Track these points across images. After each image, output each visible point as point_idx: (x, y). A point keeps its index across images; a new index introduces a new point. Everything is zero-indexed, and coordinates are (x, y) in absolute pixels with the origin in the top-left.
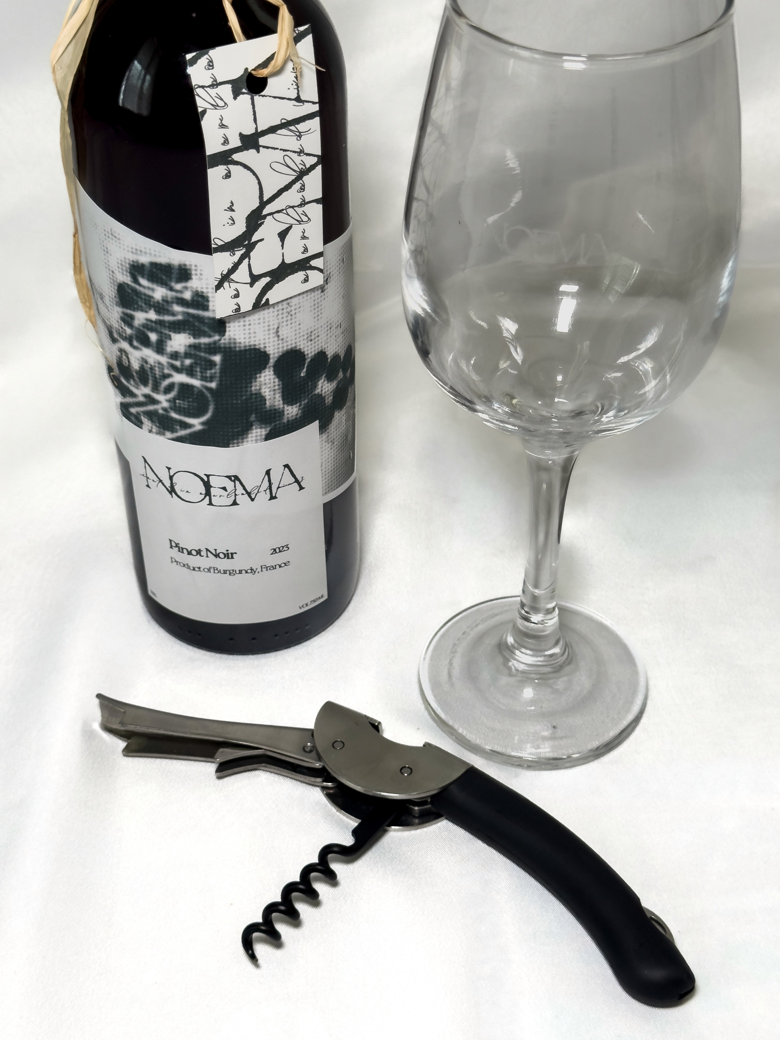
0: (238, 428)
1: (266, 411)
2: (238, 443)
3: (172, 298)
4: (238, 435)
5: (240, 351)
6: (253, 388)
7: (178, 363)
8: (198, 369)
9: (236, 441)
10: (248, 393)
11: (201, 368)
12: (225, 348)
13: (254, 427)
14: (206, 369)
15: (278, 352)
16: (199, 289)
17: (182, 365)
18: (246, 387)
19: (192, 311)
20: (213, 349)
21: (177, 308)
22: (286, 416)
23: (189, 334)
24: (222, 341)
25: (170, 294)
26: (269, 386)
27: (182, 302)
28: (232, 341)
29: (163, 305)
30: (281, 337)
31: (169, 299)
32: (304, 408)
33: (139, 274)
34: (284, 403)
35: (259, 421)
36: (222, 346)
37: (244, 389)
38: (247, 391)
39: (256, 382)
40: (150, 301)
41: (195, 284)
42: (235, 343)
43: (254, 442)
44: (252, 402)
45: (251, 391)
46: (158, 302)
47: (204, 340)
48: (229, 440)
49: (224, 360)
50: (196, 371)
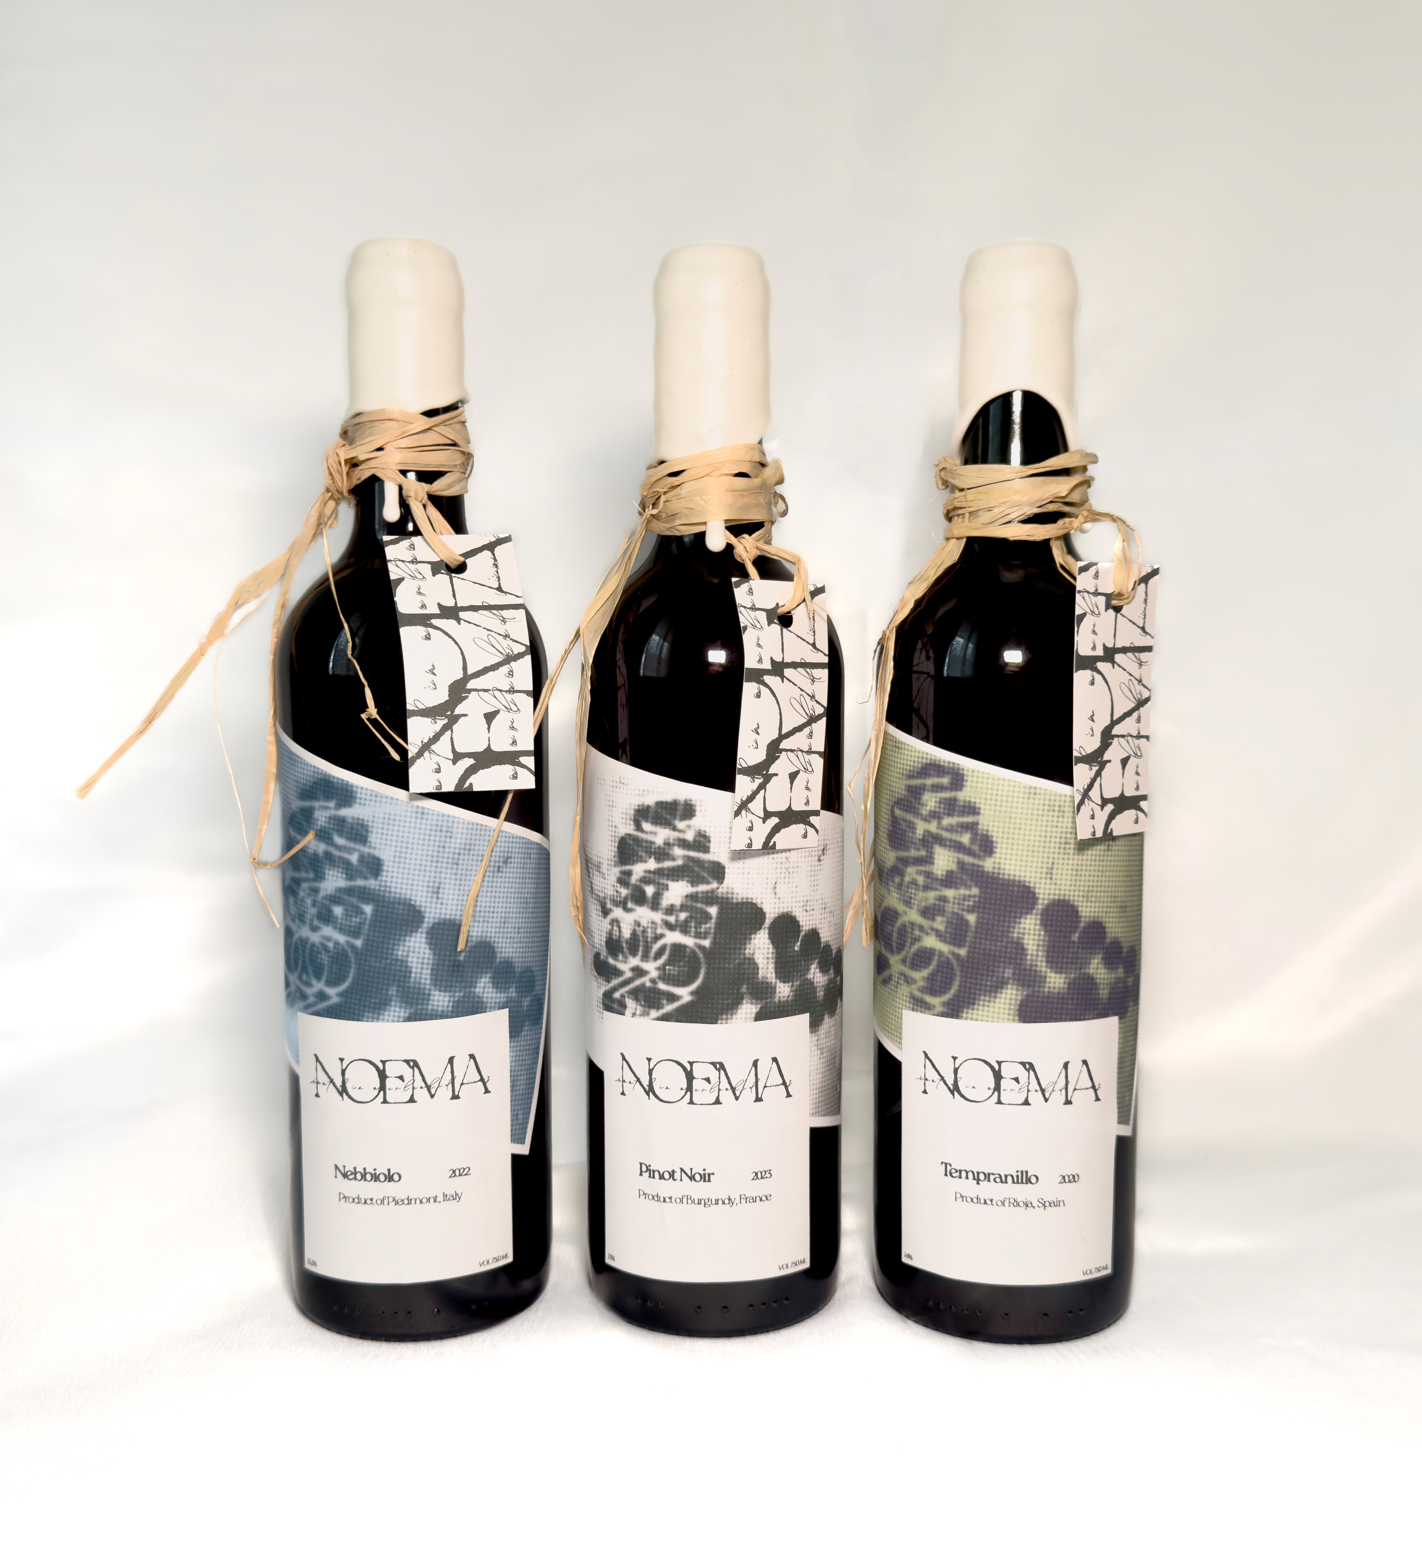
0: (728, 999)
1: (758, 983)
2: (727, 1019)
3: (674, 840)
4: (728, 1009)
5: (737, 903)
6: (747, 951)
7: (672, 919)
8: (693, 924)
9: (724, 1017)
10: (742, 956)
11: (696, 923)
12: (722, 898)
13: (744, 1001)
14: (701, 923)
15: (774, 913)
16: (703, 829)
17: (677, 921)
18: (740, 949)
19: (693, 854)
20: (710, 898)
21: (678, 852)
22: (777, 995)
23: (688, 881)
24: (720, 890)
25: (672, 835)
26: (763, 951)
27: (683, 844)
28: (730, 891)
29: (664, 849)
30: (778, 895)
31: (671, 841)
32: (796, 990)
33: (643, 818)
34: (776, 978)
35: (750, 994)
36: (720, 895)
37: (738, 951)
38: (740, 954)
39: (750, 943)
40: (651, 847)
41: (698, 822)
42: (732, 893)
43: (743, 1020)
44: (745, 969)
45: (744, 954)
46: (659, 848)
47: (702, 888)
48: (717, 1014)
49: (720, 913)
50: (691, 927)
